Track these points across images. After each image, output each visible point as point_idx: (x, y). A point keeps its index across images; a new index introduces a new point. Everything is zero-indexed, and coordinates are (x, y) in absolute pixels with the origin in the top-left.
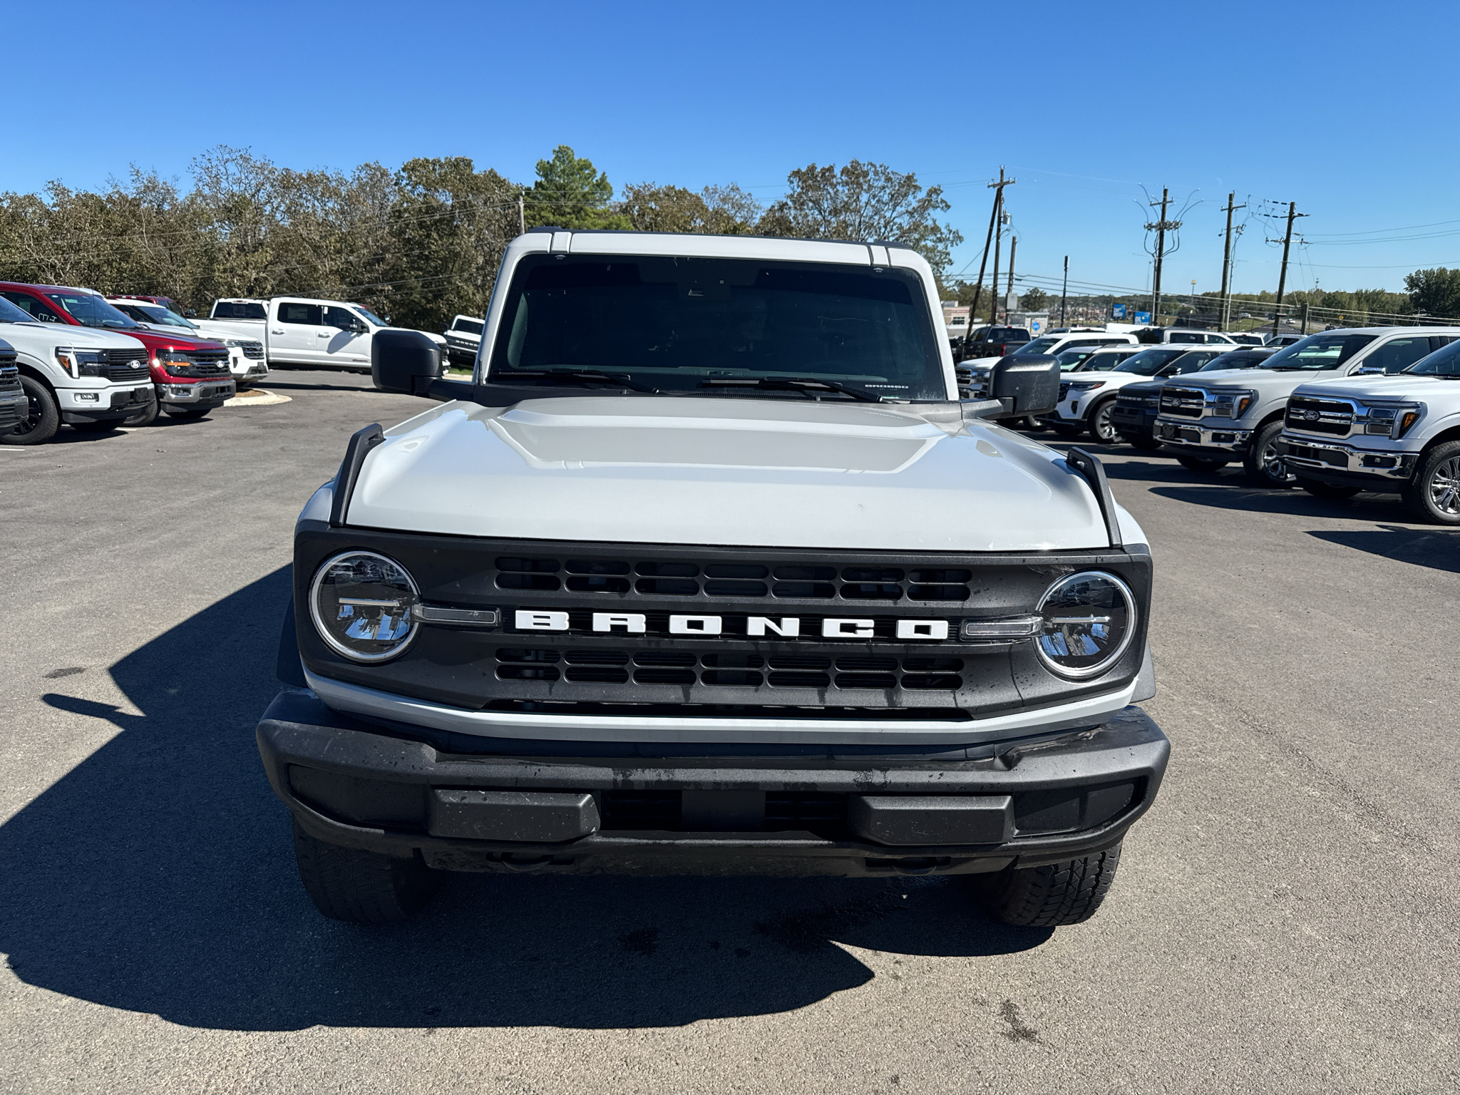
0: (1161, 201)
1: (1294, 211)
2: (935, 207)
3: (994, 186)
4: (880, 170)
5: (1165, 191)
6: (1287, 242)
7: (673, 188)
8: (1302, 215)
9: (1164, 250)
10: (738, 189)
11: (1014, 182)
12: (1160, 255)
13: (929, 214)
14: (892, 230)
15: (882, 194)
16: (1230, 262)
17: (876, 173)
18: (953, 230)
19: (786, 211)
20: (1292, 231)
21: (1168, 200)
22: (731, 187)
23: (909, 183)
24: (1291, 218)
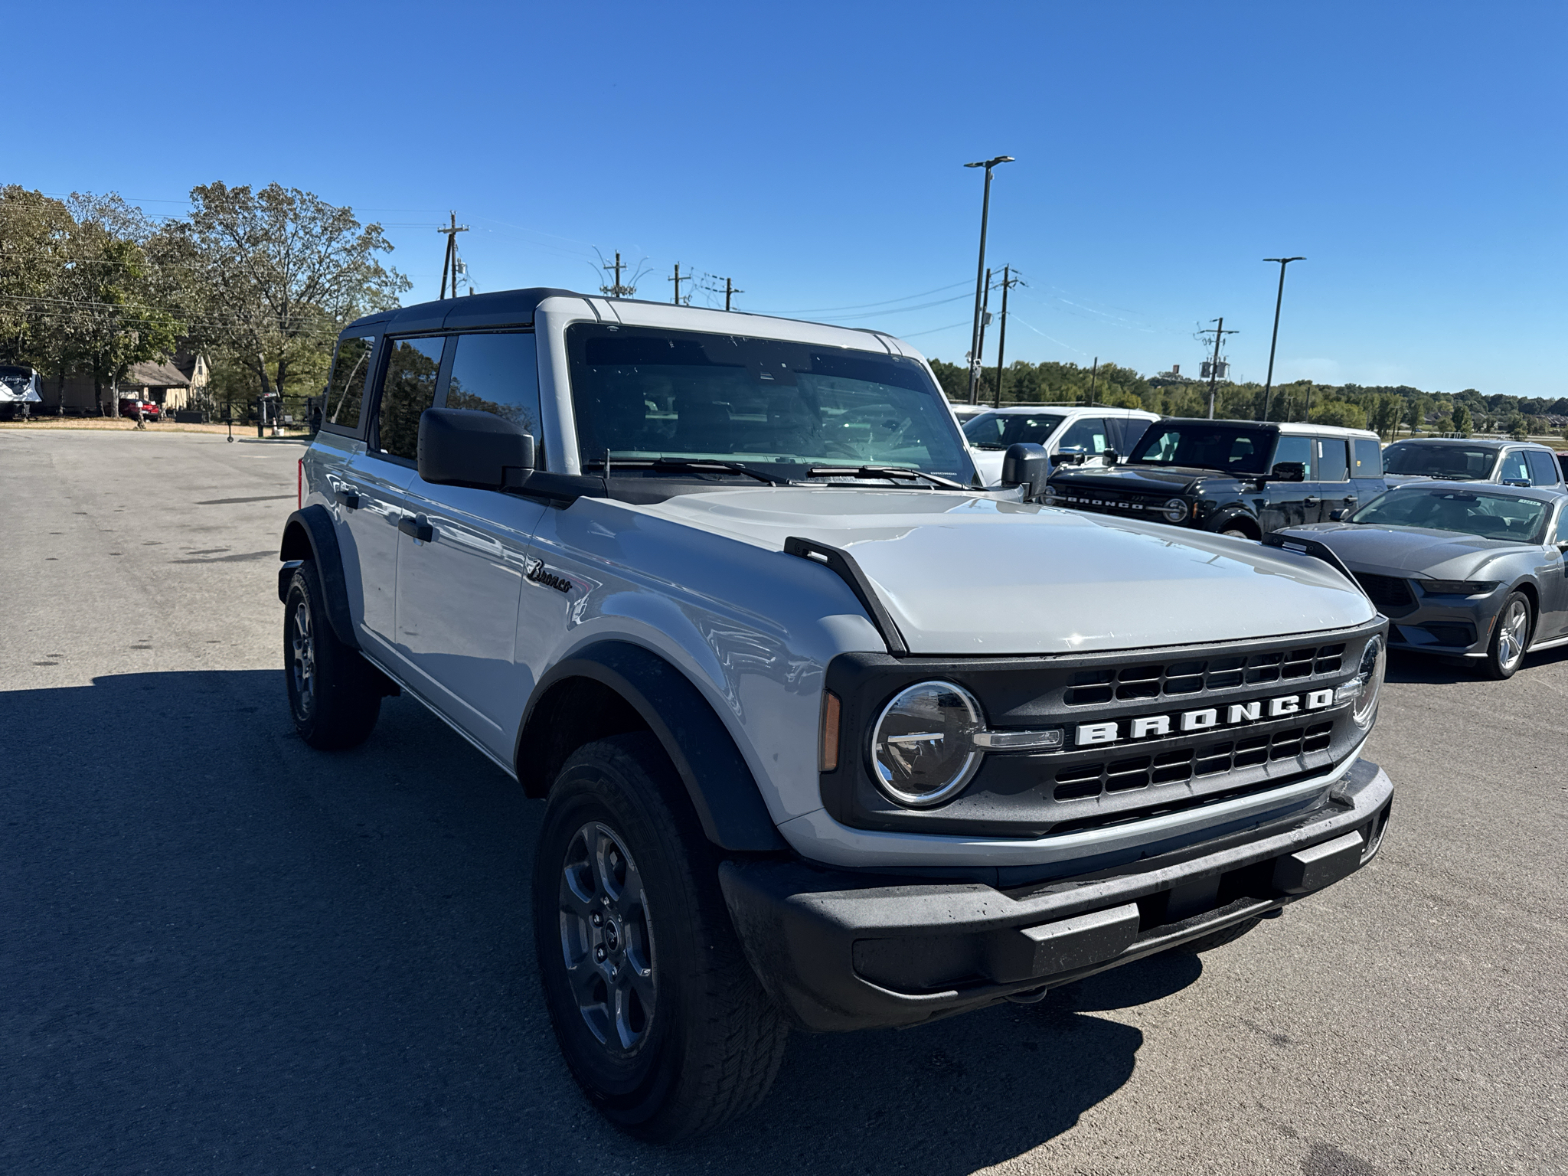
0: (615, 265)
1: (731, 287)
2: (376, 247)
3: (445, 231)
4: (307, 198)
5: (618, 256)
7: (19, 188)
8: (738, 291)
10: (120, 200)
11: (467, 230)
13: (370, 254)
14: (328, 267)
15: (312, 226)
17: (303, 202)
18: (401, 275)
19: (187, 233)
21: (621, 264)
22: (110, 196)
23: (344, 218)
24: (729, 293)
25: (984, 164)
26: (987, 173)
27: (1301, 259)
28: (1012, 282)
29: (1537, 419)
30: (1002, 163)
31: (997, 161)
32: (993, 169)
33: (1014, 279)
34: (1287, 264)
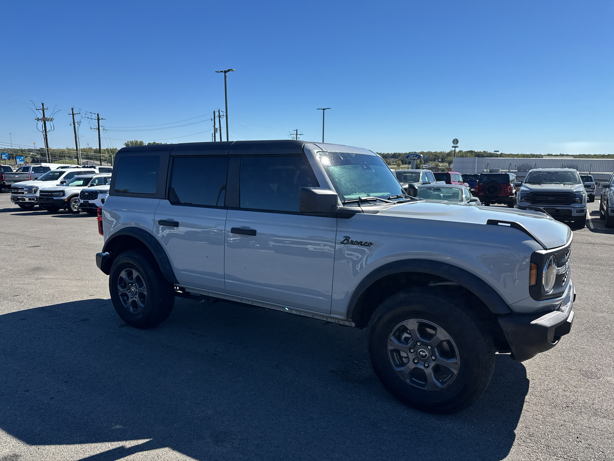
0: (42, 108)
1: (99, 117)
5: (43, 104)
6: (99, 129)
8: (103, 119)
9: (47, 130)
12: (46, 132)
16: (77, 137)
20: (100, 125)
21: (45, 108)
24: (98, 120)
25: (223, 72)
26: (225, 75)
27: (329, 108)
28: (222, 116)
29: (388, 160)
30: (231, 71)
31: (229, 70)
32: (227, 74)
33: (223, 115)
34: (325, 110)
